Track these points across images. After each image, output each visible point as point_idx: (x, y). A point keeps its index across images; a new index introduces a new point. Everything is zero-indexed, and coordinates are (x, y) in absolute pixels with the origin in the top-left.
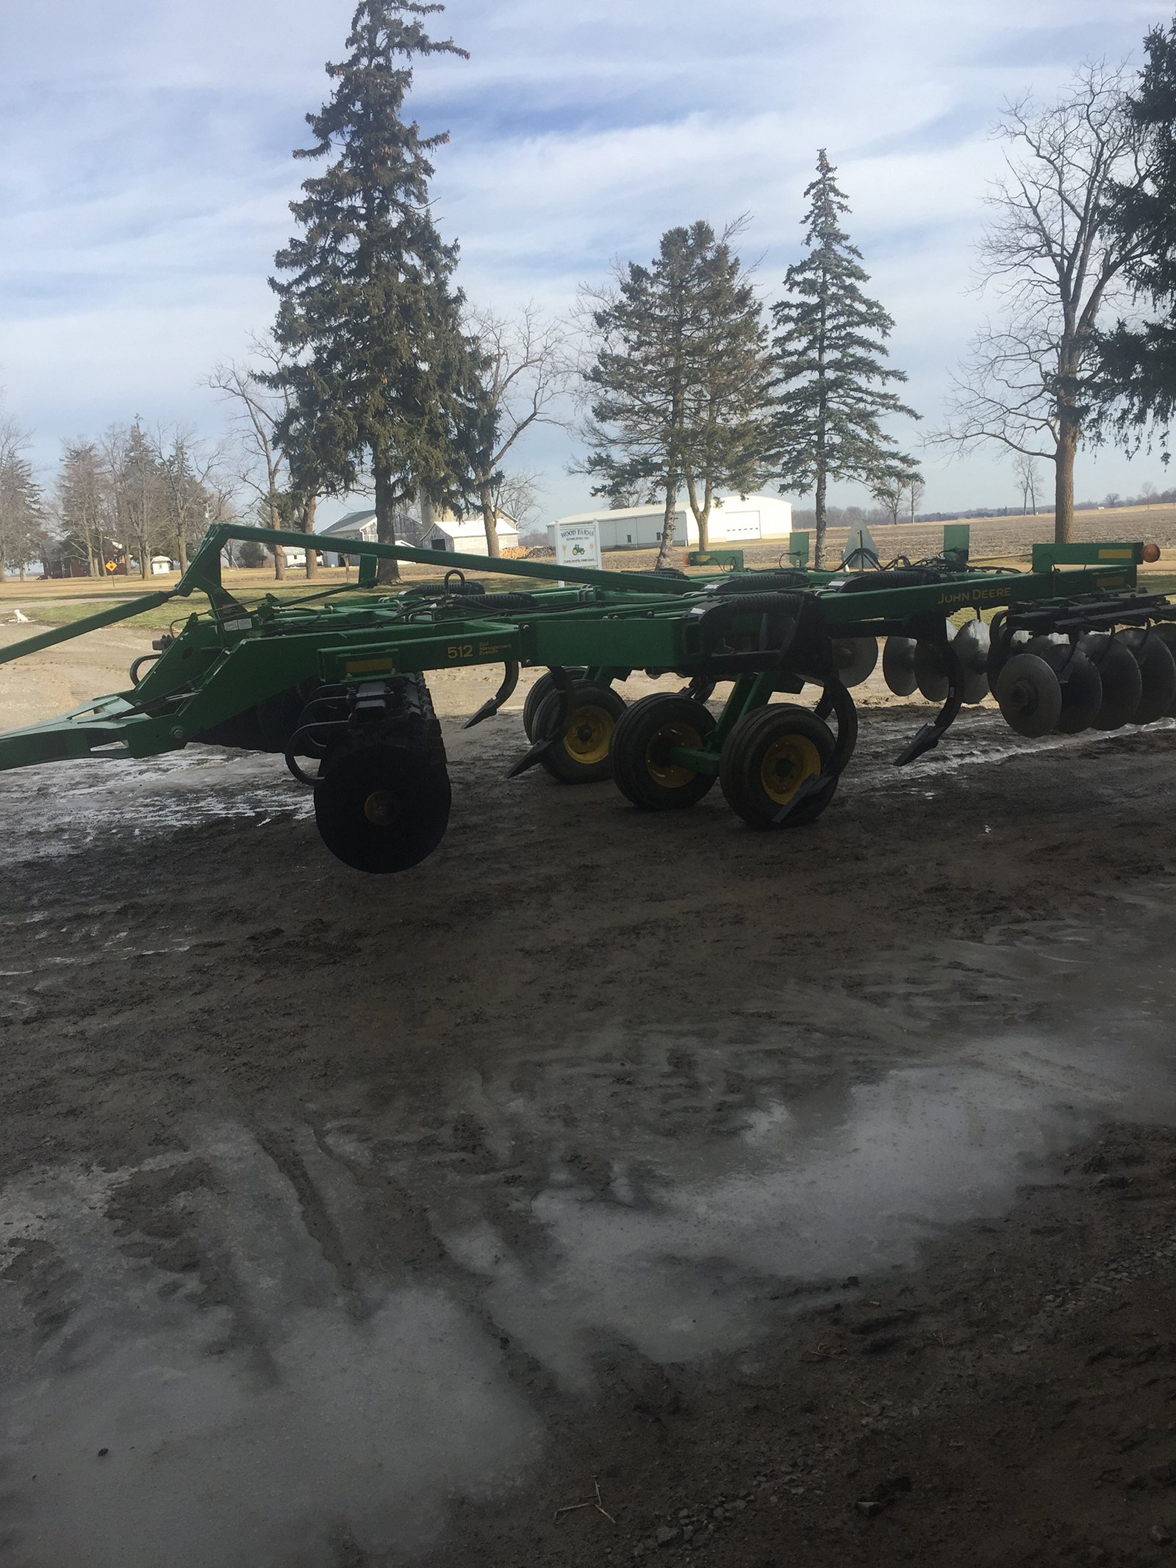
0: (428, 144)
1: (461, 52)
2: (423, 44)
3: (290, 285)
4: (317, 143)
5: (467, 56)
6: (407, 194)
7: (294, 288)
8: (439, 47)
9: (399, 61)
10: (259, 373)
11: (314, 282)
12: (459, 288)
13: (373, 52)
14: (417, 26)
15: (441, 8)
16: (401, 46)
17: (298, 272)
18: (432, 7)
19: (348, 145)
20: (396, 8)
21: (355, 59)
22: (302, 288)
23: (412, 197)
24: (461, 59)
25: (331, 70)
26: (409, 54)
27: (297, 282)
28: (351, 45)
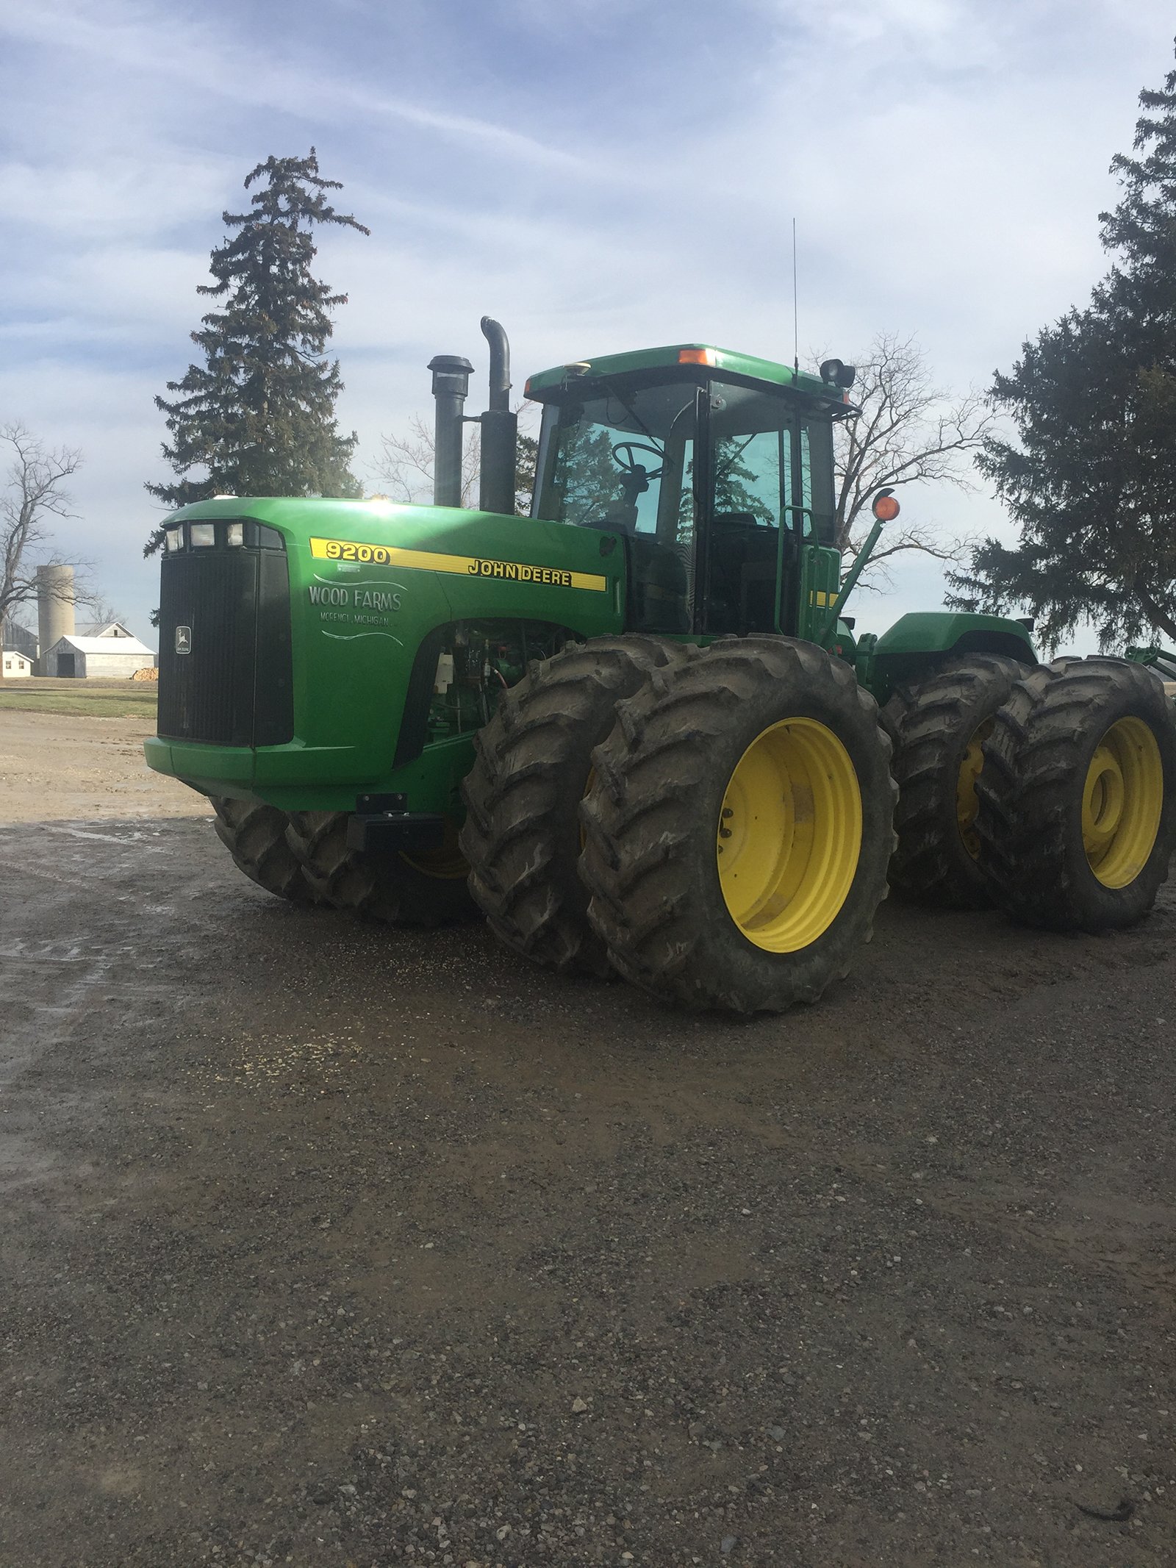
0: (327, 301)
1: (361, 228)
2: (327, 215)
3: (178, 406)
4: (214, 282)
5: (368, 233)
6: (304, 342)
7: (182, 410)
8: (340, 220)
9: (304, 225)
10: (155, 485)
11: (204, 407)
12: (353, 432)
13: (277, 213)
14: (321, 199)
15: (341, 186)
16: (304, 212)
17: (189, 395)
18: (332, 184)
19: (241, 289)
20: (299, 178)
21: (257, 215)
22: (192, 411)
23: (308, 345)
24: (361, 235)
25: (229, 219)
26: (311, 221)
27: (187, 404)
28: (257, 202)
